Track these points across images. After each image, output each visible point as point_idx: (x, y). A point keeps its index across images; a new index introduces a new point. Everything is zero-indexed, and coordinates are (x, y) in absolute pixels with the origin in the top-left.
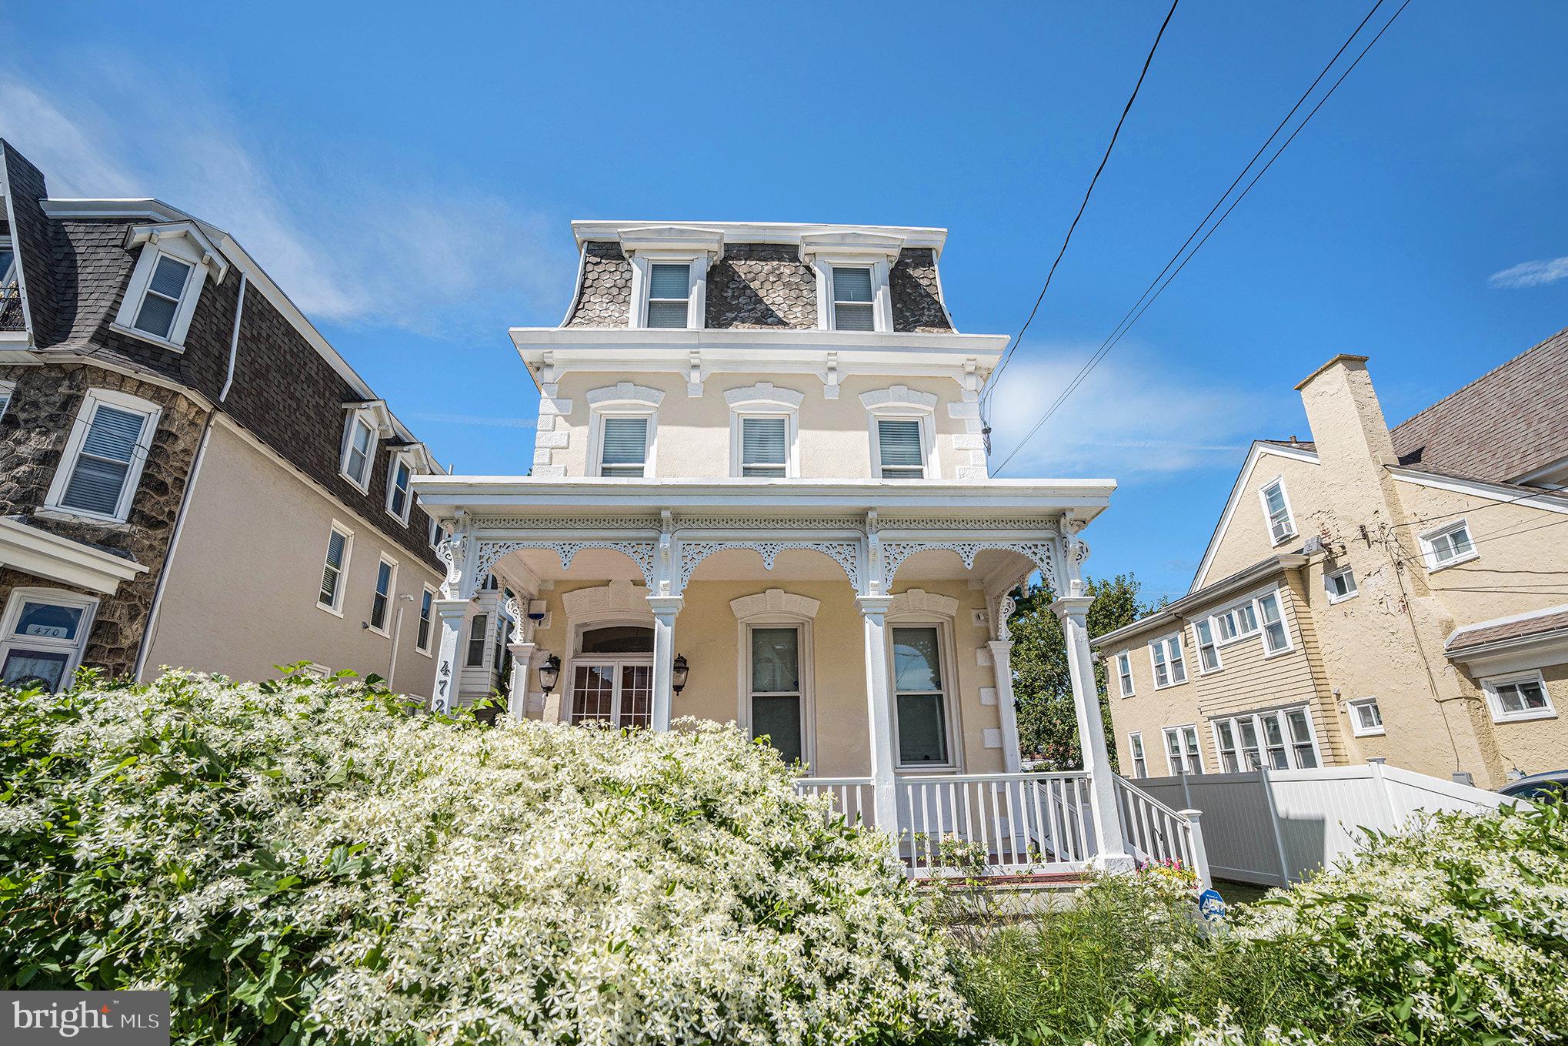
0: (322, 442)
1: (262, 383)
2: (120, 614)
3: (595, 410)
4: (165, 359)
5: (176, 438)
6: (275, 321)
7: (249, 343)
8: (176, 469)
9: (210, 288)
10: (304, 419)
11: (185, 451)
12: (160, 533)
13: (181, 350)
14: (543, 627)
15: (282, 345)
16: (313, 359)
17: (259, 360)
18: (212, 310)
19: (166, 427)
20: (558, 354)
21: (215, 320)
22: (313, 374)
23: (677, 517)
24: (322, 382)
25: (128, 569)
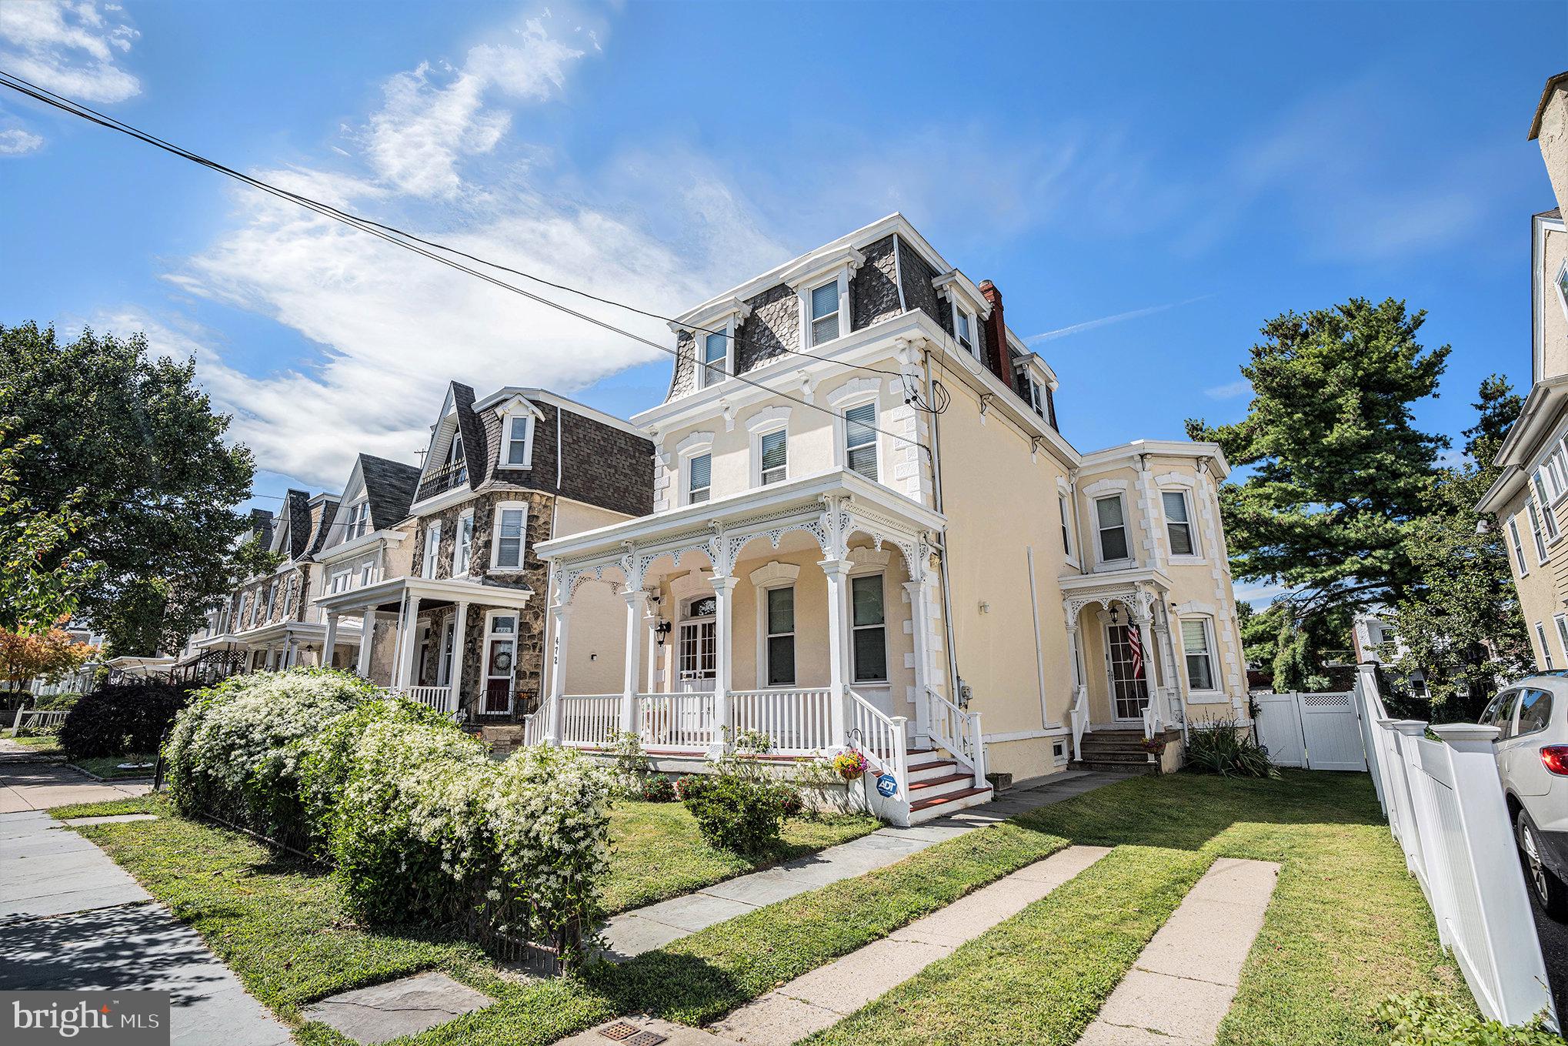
0: (639, 487)
1: (587, 466)
2: (529, 618)
3: (682, 456)
4: (524, 476)
5: (537, 517)
6: (587, 425)
7: (572, 446)
8: (542, 534)
9: (540, 425)
10: (622, 477)
11: (545, 523)
12: (541, 571)
13: (530, 468)
14: (662, 604)
15: (596, 437)
16: (620, 436)
17: (582, 453)
18: (544, 437)
19: (531, 514)
20: (658, 426)
21: (547, 442)
22: (623, 446)
23: (635, 543)
24: (631, 449)
25: (526, 595)
